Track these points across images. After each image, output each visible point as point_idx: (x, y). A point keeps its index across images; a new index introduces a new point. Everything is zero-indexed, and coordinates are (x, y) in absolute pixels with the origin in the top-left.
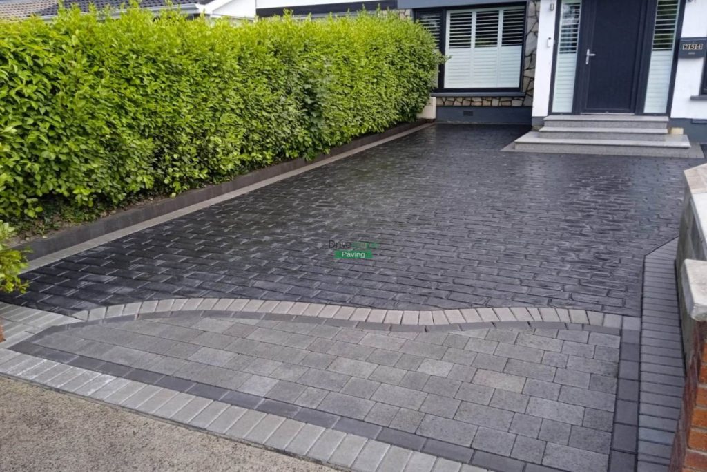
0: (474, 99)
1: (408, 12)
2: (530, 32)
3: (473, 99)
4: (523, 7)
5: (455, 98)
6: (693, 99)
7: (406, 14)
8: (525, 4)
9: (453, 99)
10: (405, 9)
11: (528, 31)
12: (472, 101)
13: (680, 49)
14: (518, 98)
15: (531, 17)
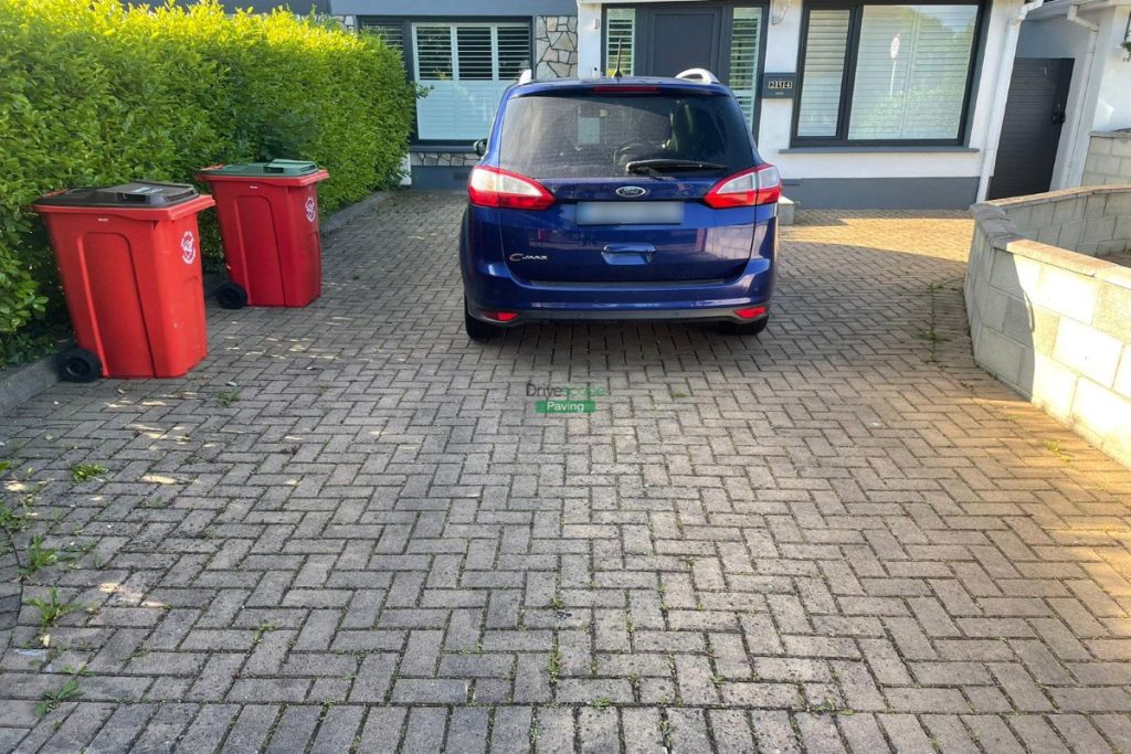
1: (350, 20)
2: (541, 60)
3: (466, 155)
4: (527, 25)
5: (440, 154)
6: (782, 152)
7: (346, 23)
8: (529, 19)
9: (435, 156)
10: (345, 16)
11: (538, 60)
12: (465, 158)
13: (764, 87)
15: (540, 39)
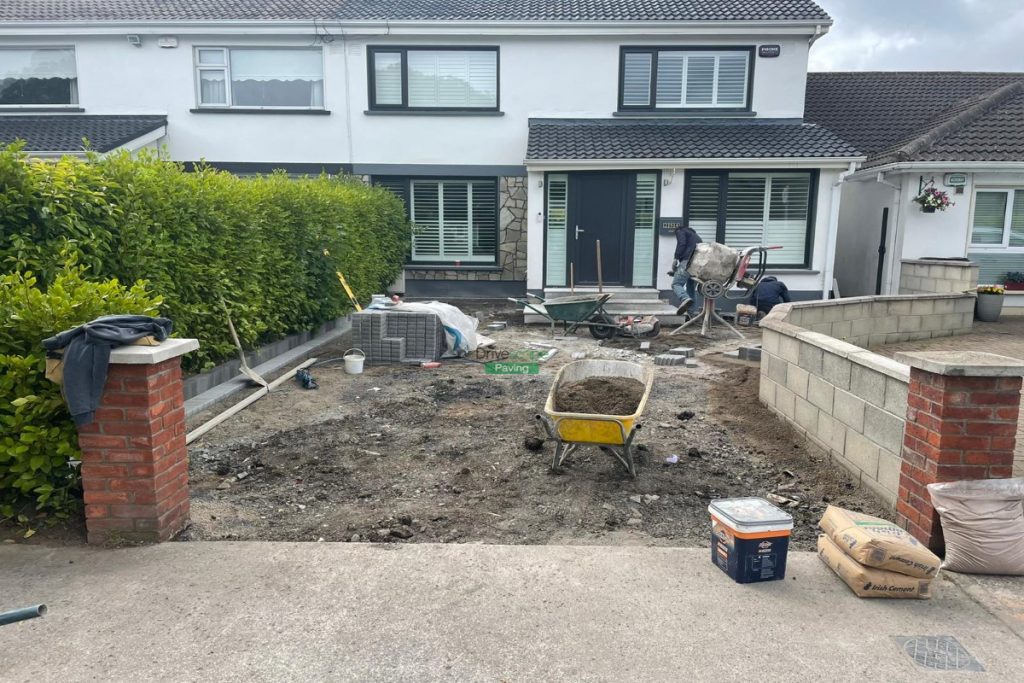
0: (448, 273)
1: (366, 178)
4: (493, 182)
5: (427, 270)
7: (364, 180)
8: (495, 178)
9: (424, 273)
10: (363, 175)
11: (501, 205)
12: (446, 275)
13: (659, 227)
14: (495, 271)
15: (503, 192)
